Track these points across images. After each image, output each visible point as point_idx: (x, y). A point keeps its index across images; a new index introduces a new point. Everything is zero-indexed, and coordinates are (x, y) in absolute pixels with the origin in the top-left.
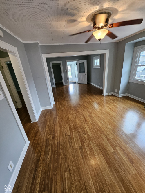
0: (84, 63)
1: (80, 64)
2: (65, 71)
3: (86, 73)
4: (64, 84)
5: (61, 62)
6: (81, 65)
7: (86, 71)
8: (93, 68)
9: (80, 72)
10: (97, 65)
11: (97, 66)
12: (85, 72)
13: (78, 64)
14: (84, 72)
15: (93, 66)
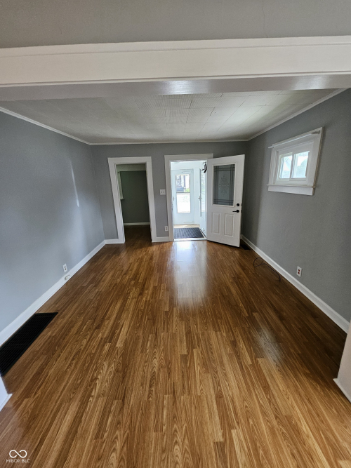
0: (232, 168)
1: (217, 169)
2: (162, 192)
3: (240, 208)
4: (155, 239)
5: (147, 160)
6: (221, 174)
7: (238, 196)
8: (270, 189)
9: (216, 201)
10: (291, 179)
11: (292, 182)
12: (235, 203)
13: (211, 170)
14: (230, 202)
15: (271, 182)
